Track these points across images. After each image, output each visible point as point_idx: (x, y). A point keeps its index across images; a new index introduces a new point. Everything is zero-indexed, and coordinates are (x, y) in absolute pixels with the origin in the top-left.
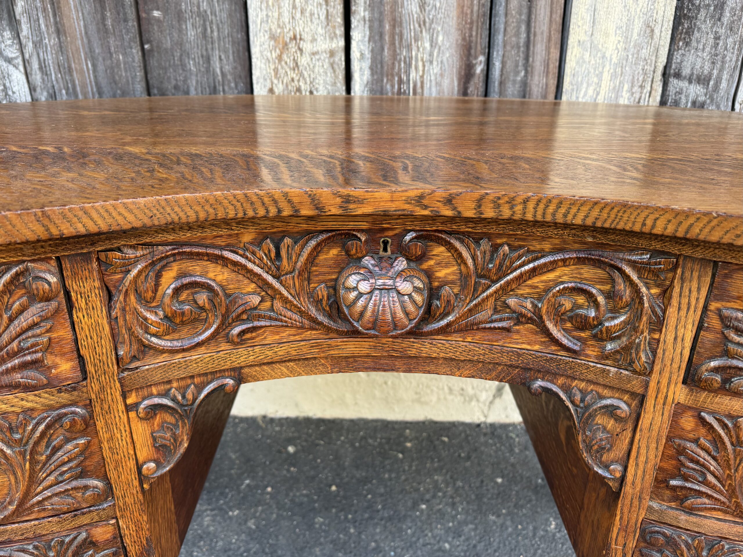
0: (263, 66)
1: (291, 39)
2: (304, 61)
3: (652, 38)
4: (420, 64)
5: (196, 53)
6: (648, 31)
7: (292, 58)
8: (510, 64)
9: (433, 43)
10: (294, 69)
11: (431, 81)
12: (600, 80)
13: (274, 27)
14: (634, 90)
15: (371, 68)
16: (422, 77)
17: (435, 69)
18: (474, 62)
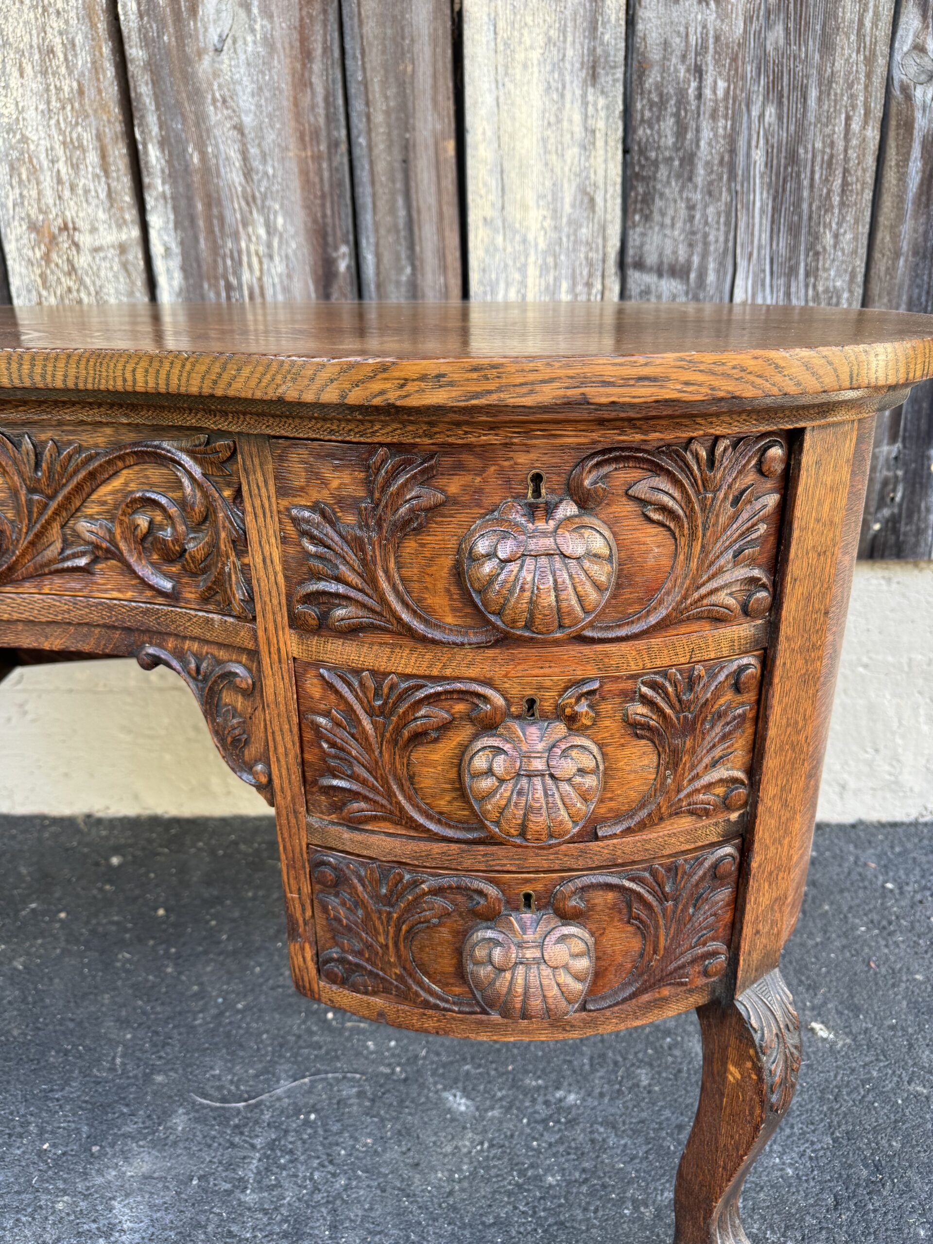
0: (24, 271)
1: (60, 229)
2: (83, 261)
3: (594, 211)
4: (255, 260)
6: (586, 200)
7: (65, 258)
8: (387, 258)
9: (270, 229)
10: (70, 274)
11: (274, 285)
12: (524, 276)
13: (33, 212)
14: (577, 290)
15: (184, 269)
16: (260, 279)
17: (278, 267)
18: (334, 255)
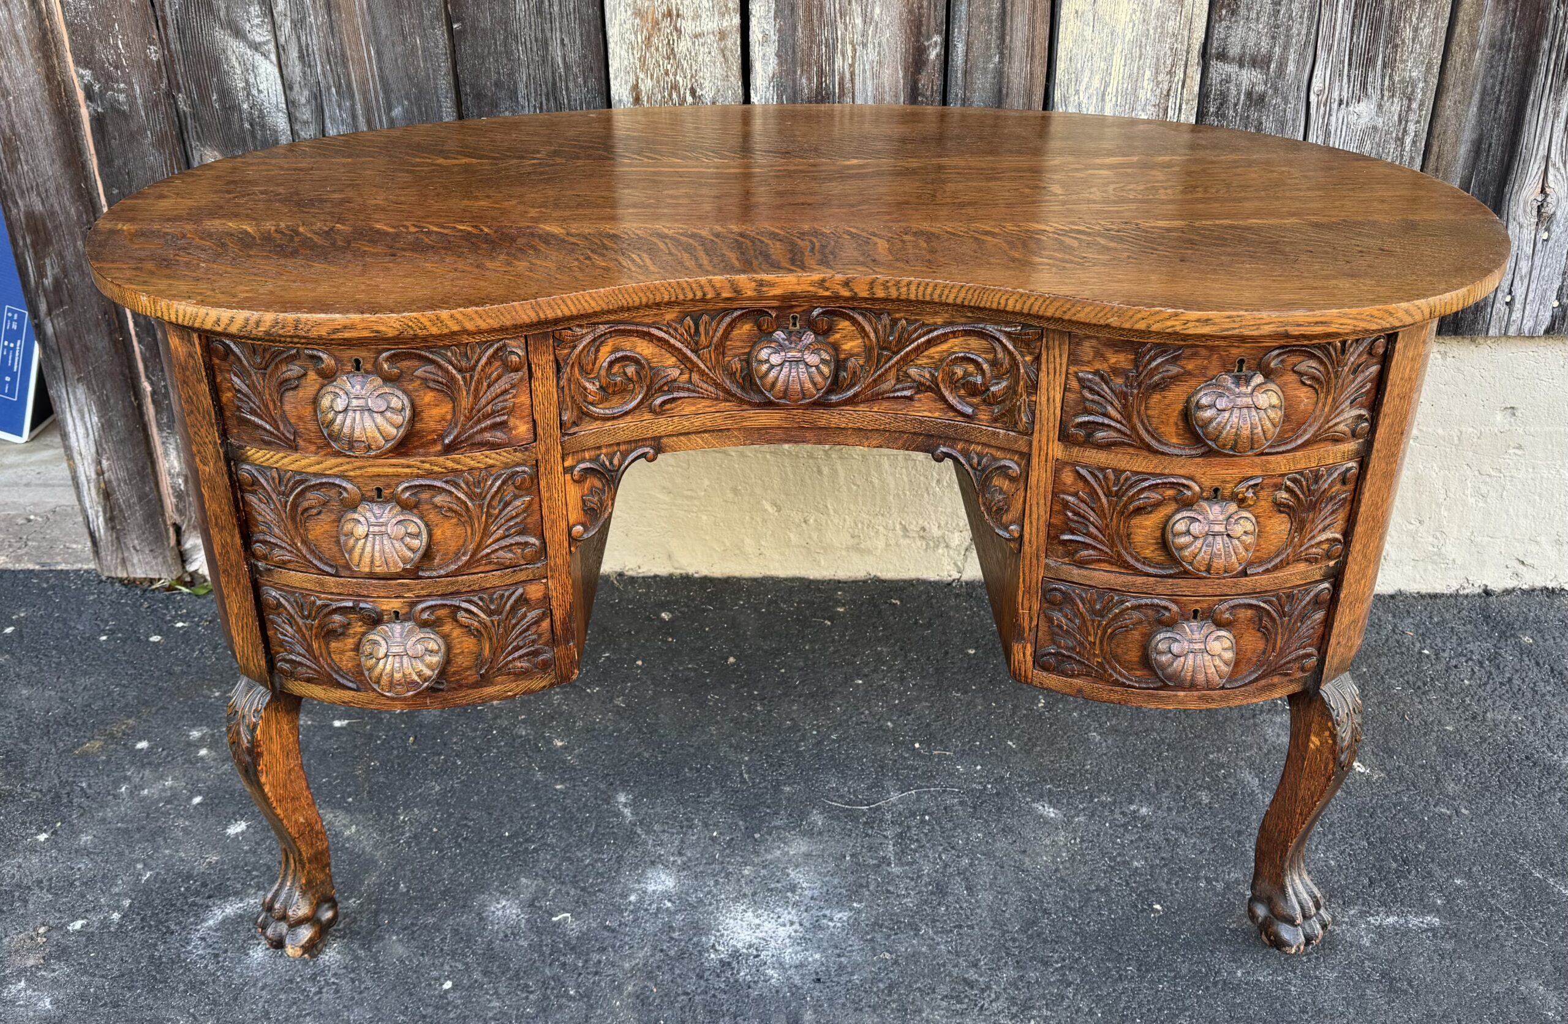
0: (623, 53)
1: (664, 15)
2: (682, 46)
3: (1182, 5)
4: (849, 48)
5: (527, 34)
7: (665, 42)
8: (977, 47)
9: (867, 19)
10: (668, 58)
11: (864, 71)
12: (1110, 64)
14: (1159, 79)
15: (778, 55)
16: (852, 66)
17: (871, 55)
18: (926, 44)
